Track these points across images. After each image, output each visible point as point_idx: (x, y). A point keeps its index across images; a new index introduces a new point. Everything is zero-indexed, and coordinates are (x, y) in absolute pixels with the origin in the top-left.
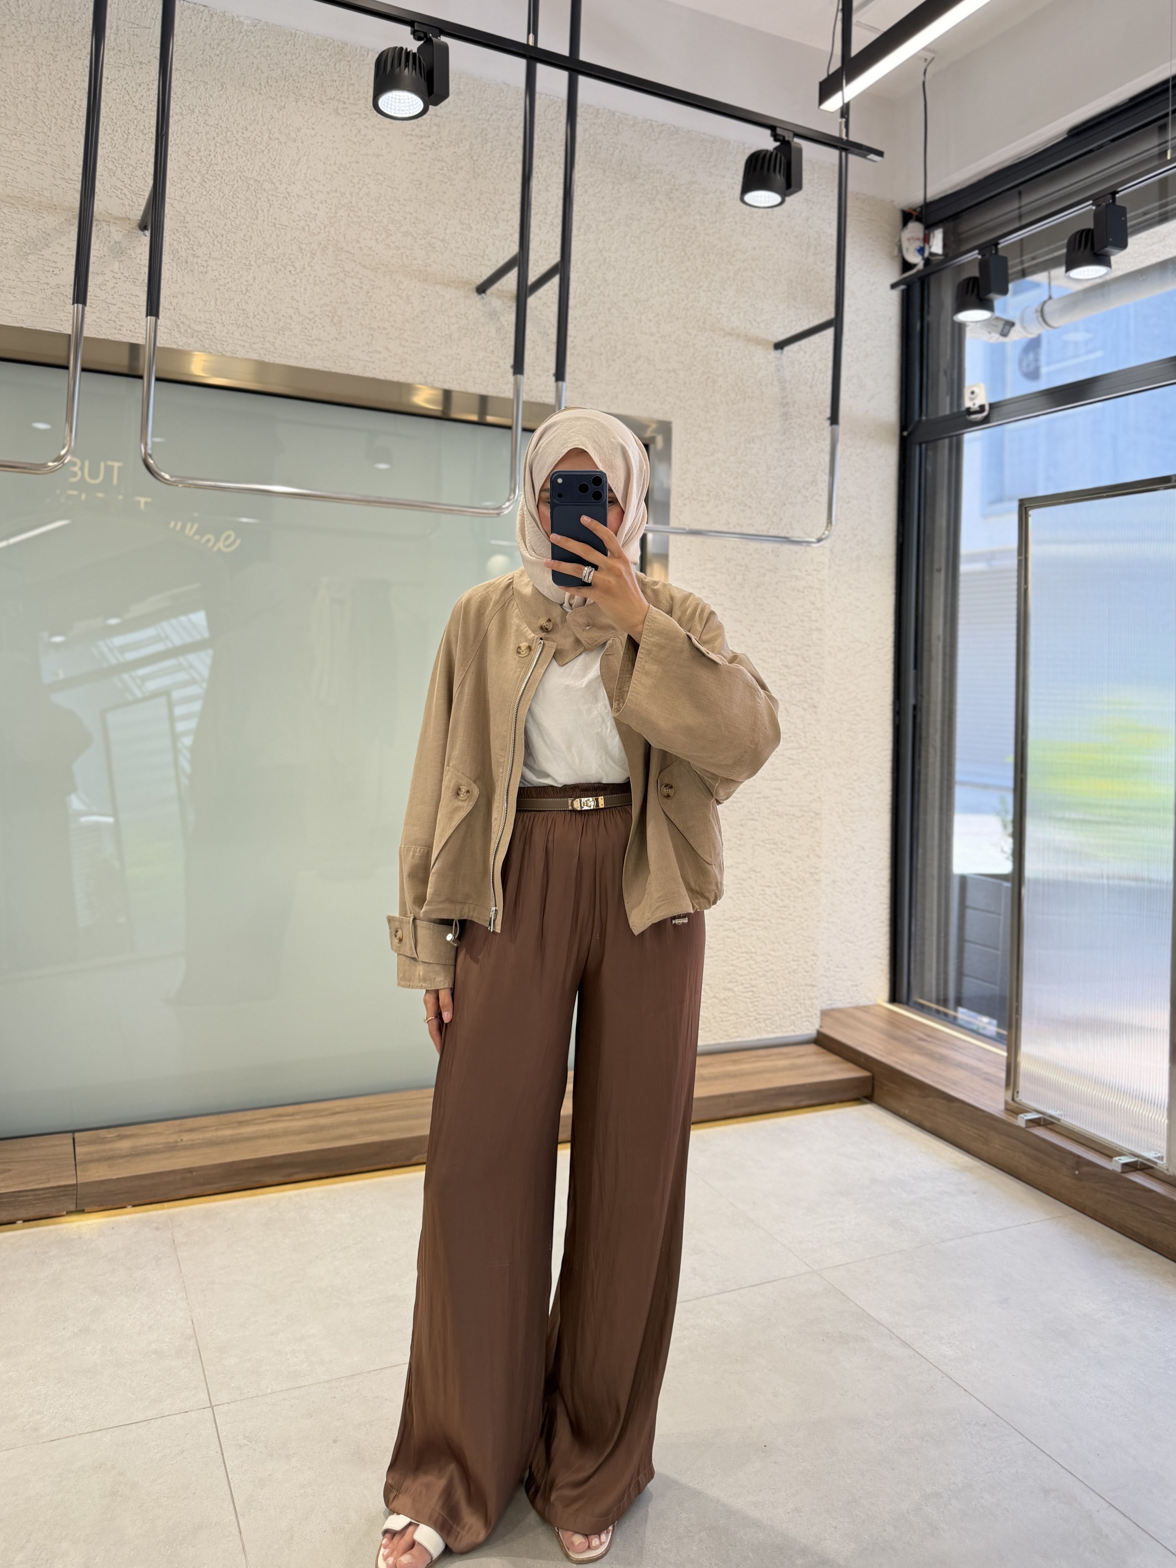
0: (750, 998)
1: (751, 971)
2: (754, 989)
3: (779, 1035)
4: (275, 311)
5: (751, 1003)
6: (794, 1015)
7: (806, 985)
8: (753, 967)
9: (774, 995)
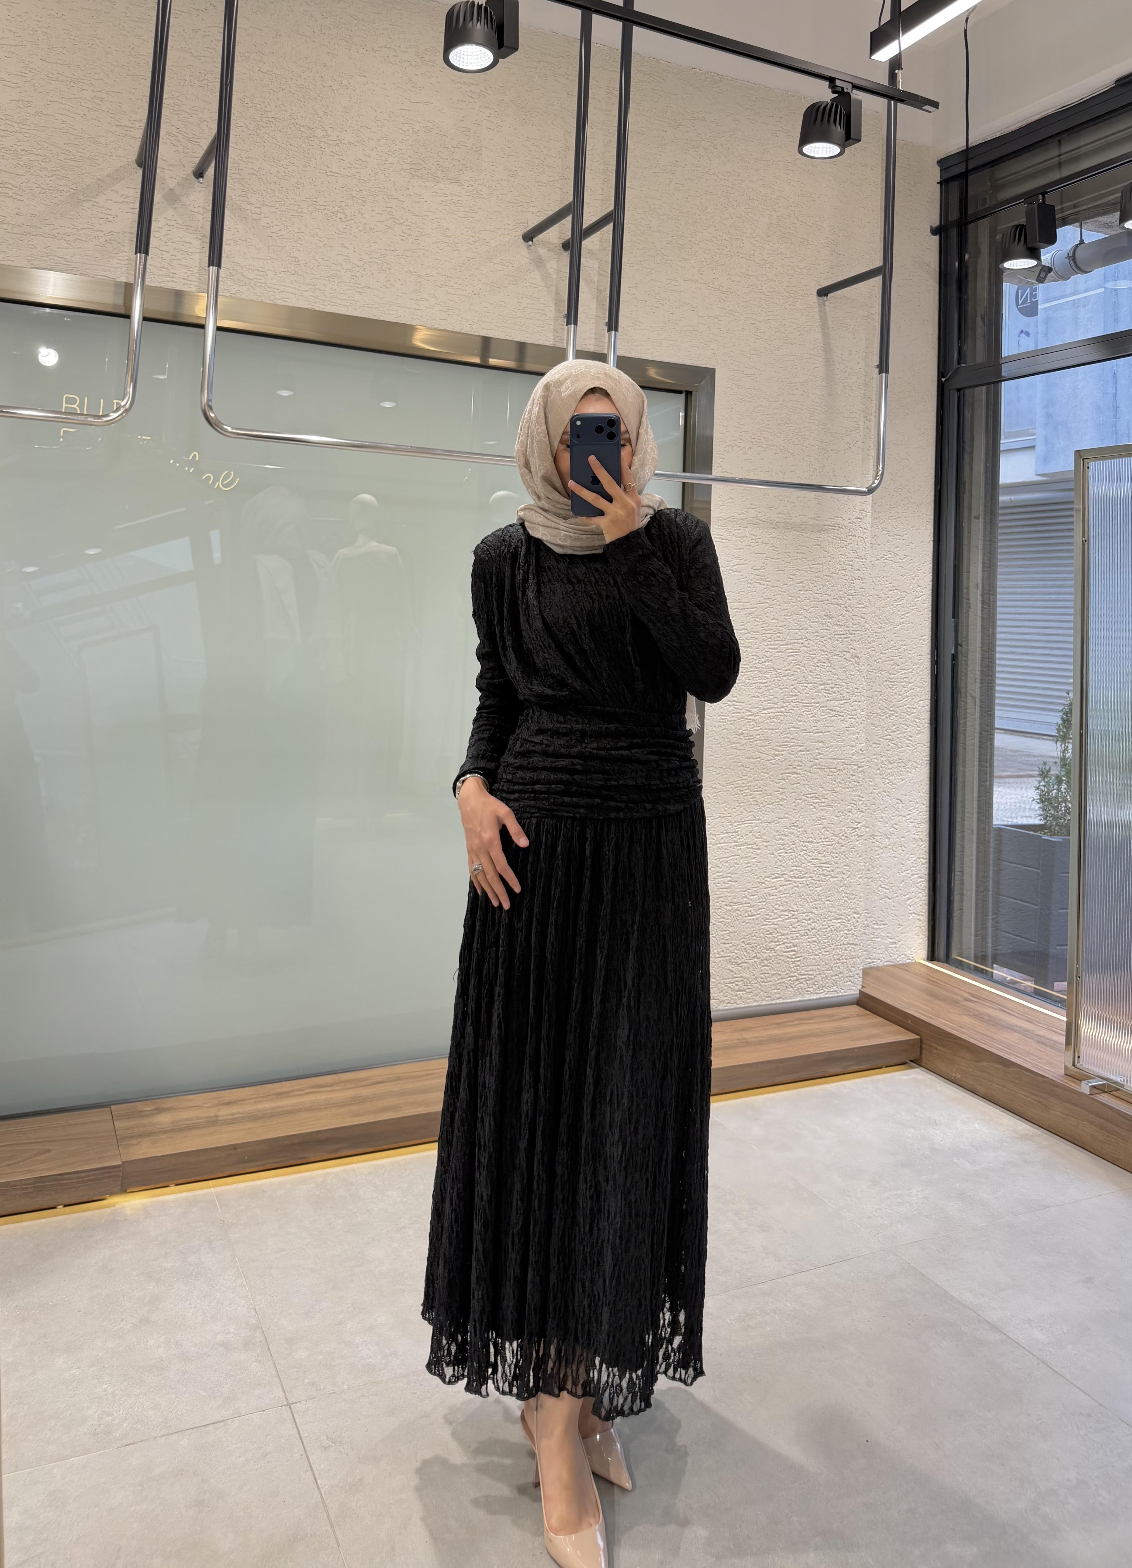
0: (791, 958)
1: (794, 930)
2: (795, 948)
3: (822, 996)
4: (326, 258)
5: (793, 962)
6: (836, 975)
7: (848, 944)
8: (795, 925)
9: (816, 955)
